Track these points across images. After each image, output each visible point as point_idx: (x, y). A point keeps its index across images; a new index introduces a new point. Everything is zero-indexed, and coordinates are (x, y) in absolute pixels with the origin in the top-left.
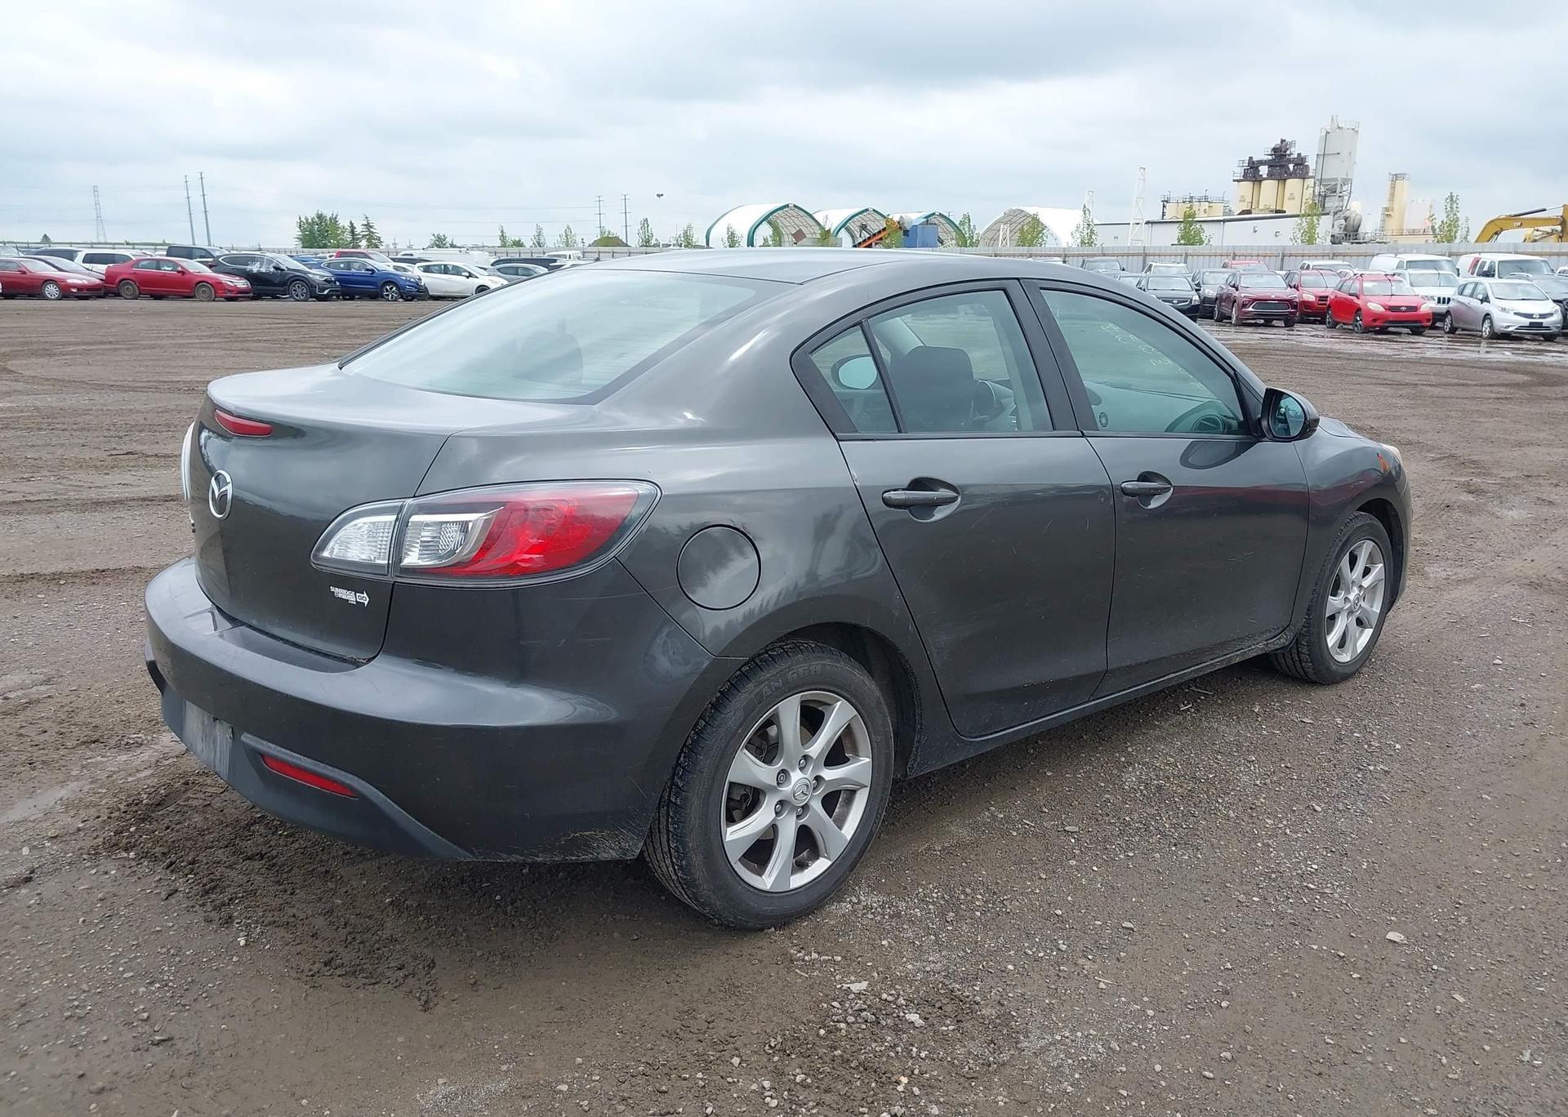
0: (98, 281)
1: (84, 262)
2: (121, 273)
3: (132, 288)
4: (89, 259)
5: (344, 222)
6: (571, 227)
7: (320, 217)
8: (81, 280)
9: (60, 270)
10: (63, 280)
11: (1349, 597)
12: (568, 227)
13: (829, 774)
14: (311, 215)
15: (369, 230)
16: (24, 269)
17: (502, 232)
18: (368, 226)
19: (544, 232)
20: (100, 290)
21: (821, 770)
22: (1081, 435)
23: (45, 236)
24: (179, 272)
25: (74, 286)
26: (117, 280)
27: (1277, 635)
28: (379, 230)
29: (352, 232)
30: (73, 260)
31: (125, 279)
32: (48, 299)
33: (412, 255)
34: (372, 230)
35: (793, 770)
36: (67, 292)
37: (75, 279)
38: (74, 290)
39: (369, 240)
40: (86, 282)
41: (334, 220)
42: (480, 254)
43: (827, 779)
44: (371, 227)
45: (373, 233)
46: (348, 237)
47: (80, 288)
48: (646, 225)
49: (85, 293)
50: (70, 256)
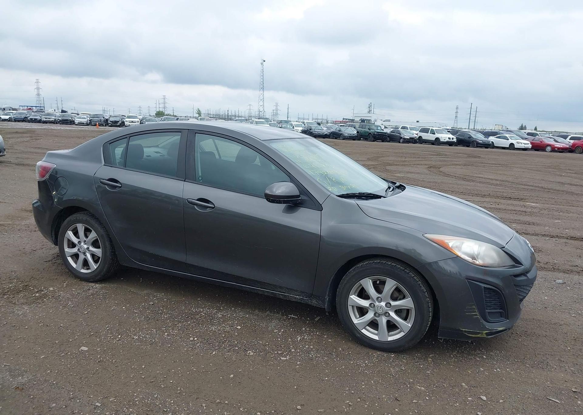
0: (568, 146)
1: (569, 139)
2: (578, 144)
3: (580, 149)
4: (572, 139)
8: (560, 145)
9: (557, 142)
10: (554, 145)
16: (542, 141)
20: (567, 149)
25: (556, 147)
26: (576, 146)
30: (565, 139)
31: (578, 146)
32: (546, 152)
36: (554, 150)
37: (558, 145)
38: (556, 149)
40: (562, 146)
47: (559, 148)
49: (560, 150)
50: (565, 137)
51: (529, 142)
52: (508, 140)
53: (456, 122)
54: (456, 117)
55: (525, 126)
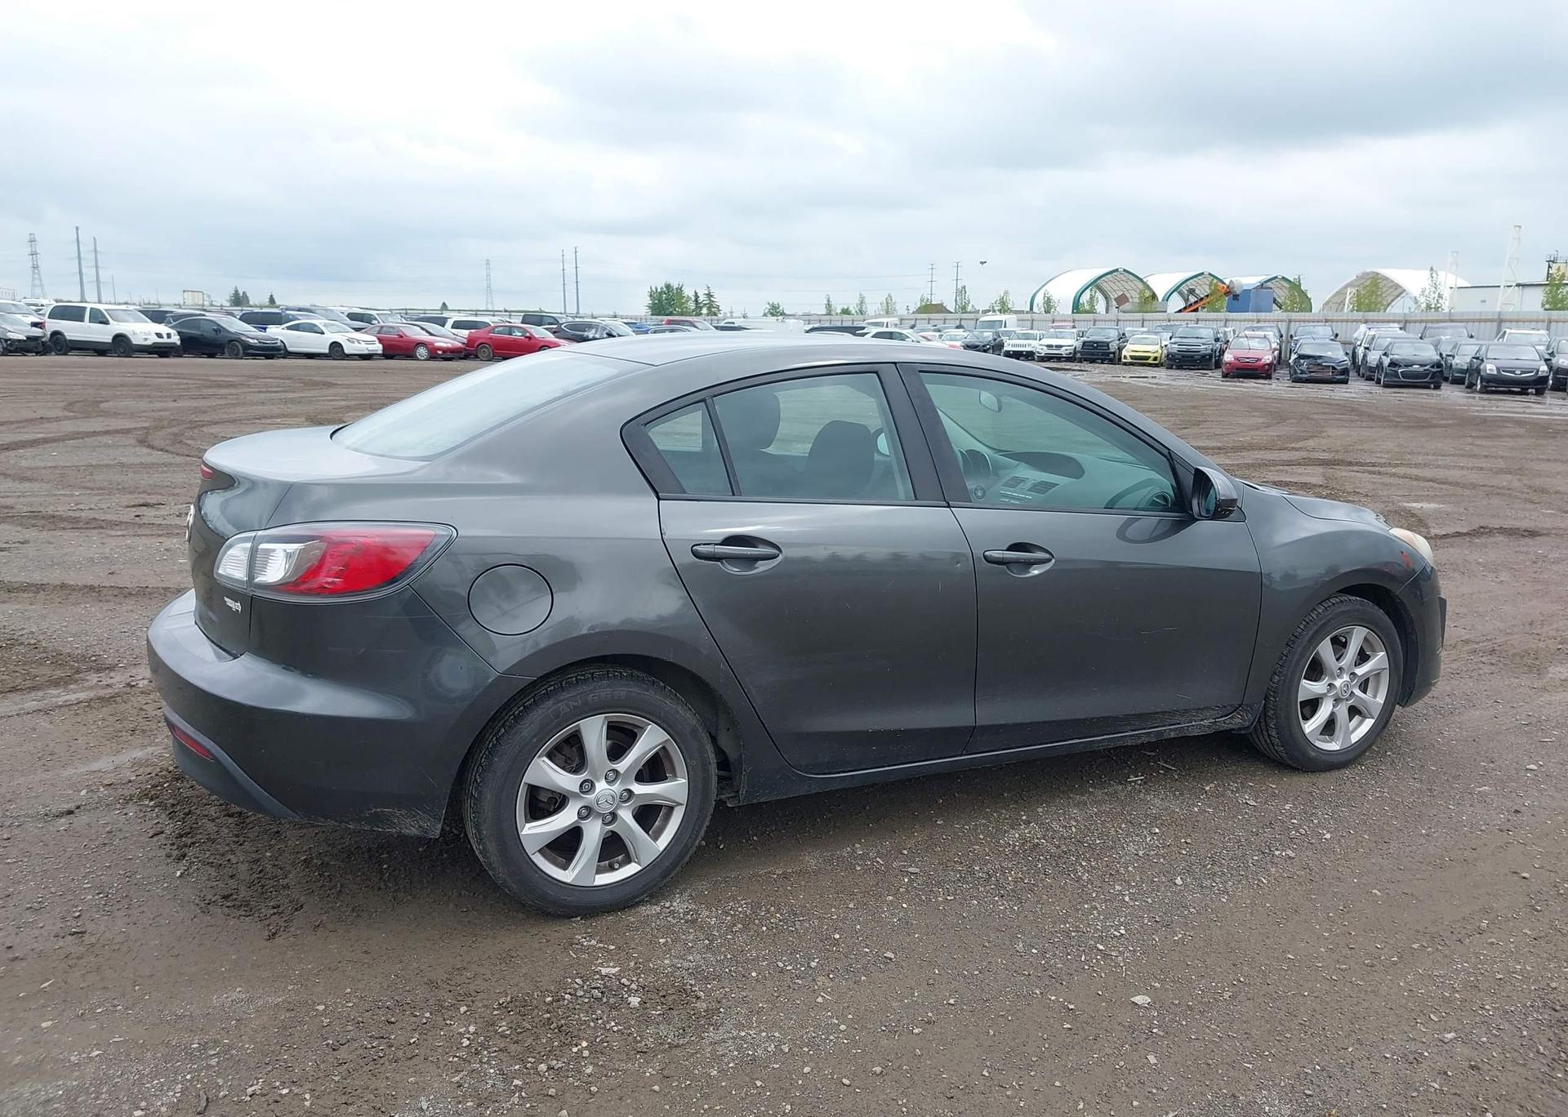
0: (460, 345)
1: (452, 327)
2: (480, 338)
3: (488, 351)
4: (458, 325)
5: (688, 292)
6: (892, 295)
7: (668, 286)
8: (446, 343)
9: (431, 334)
10: (433, 344)
11: (1335, 683)
12: (889, 295)
13: (639, 789)
14: (660, 285)
15: (710, 299)
16: (401, 334)
17: (828, 301)
18: (709, 295)
19: (867, 301)
20: (461, 352)
21: (631, 784)
22: (946, 505)
23: (444, 304)
24: (526, 337)
25: (441, 349)
26: (477, 344)
27: (1230, 714)
28: (718, 299)
29: (696, 300)
30: (443, 326)
31: (483, 343)
32: (419, 360)
33: (733, 323)
34: (712, 299)
35: (598, 780)
36: (434, 354)
37: (441, 343)
38: (440, 352)
39: (709, 309)
40: (450, 345)
41: (680, 289)
42: (795, 323)
43: (636, 793)
44: (712, 296)
45: (713, 301)
46: (692, 305)
47: (445, 350)
48: (963, 292)
49: (449, 355)
50: (442, 322)
51: (375, 339)
52: (323, 333)
53: (37, 282)
54: (35, 267)
55: (244, 293)
